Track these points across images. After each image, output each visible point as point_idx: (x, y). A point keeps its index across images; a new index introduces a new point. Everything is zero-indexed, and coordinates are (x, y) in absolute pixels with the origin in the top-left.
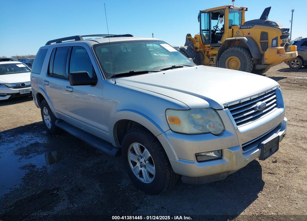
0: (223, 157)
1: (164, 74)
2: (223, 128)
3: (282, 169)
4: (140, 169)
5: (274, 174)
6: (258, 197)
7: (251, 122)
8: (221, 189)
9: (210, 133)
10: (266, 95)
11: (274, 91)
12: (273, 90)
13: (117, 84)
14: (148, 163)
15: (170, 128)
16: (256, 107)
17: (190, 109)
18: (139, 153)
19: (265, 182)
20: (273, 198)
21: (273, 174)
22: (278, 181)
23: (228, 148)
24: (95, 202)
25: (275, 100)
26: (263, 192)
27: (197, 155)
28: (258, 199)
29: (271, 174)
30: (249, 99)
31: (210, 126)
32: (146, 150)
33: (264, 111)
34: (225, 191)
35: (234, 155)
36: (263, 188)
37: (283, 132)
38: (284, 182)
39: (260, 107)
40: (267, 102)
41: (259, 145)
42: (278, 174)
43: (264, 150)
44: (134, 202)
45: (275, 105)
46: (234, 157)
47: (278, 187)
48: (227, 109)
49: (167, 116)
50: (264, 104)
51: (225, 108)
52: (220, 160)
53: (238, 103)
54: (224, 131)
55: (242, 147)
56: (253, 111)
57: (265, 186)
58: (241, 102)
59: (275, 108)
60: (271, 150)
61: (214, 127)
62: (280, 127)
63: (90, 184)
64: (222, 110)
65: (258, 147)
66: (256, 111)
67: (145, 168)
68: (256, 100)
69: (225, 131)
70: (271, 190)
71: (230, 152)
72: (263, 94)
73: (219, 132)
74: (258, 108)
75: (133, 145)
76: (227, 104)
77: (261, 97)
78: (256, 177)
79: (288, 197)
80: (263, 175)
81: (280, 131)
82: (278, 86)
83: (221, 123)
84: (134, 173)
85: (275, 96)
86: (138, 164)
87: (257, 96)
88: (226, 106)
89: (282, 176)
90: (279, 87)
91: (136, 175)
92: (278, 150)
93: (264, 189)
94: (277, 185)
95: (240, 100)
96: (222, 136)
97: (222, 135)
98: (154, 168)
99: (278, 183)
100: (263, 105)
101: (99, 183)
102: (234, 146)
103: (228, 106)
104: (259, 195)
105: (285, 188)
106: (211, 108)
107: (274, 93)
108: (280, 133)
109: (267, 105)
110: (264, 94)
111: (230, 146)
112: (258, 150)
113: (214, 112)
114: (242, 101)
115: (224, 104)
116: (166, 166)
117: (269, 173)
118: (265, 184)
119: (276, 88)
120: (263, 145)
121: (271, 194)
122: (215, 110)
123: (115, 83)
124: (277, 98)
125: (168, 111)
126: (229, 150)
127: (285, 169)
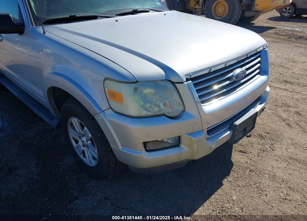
0: (182, 144)
1: (116, 21)
2: (182, 108)
3: (255, 146)
4: (83, 148)
5: (246, 153)
6: (223, 185)
7: (222, 97)
8: (182, 172)
9: (164, 115)
10: (247, 58)
11: (260, 52)
12: (258, 51)
13: (47, 34)
14: (89, 143)
15: (110, 106)
16: (233, 76)
17: (137, 82)
18: (79, 130)
19: (234, 163)
20: (239, 186)
21: (244, 152)
22: (249, 162)
23: (188, 134)
24: (24, 189)
25: (259, 65)
26: (230, 178)
27: (145, 144)
28: (222, 187)
29: (243, 152)
30: (223, 66)
31: (164, 104)
32: (85, 128)
33: (242, 81)
34: (185, 176)
35: (195, 143)
36: (230, 172)
37: (263, 105)
38: (255, 163)
39: (237, 76)
40: (247, 69)
41: (230, 126)
42: (251, 152)
43: (237, 131)
44: (73, 189)
45: (258, 71)
46: (195, 146)
47: (248, 170)
48: (191, 81)
49: (106, 89)
50: (244, 72)
51: (187, 80)
52: (176, 149)
53: (206, 72)
54: (183, 111)
55: (207, 131)
56: (228, 82)
57: (233, 169)
58: (211, 71)
59: (258, 76)
60: (245, 130)
61: (170, 107)
62: (260, 100)
63: (26, 162)
64: (182, 83)
65: (229, 129)
66: (231, 81)
67: (88, 148)
68: (233, 66)
69: (184, 113)
70: (239, 174)
71: (191, 139)
72: (243, 58)
73: (176, 114)
74: (234, 78)
75: (71, 119)
76: (191, 74)
77: (241, 62)
78: (225, 157)
79: (258, 185)
80: (233, 154)
81: (259, 104)
82: (265, 45)
83: (180, 102)
84: (78, 152)
85: (259, 59)
86: (80, 143)
87: (236, 61)
88: (189, 78)
89: (255, 156)
90: (267, 46)
91: (79, 154)
92: (253, 128)
93: (232, 173)
94: (247, 168)
95: (210, 68)
96: (180, 120)
97: (181, 118)
98: (96, 151)
99: (249, 166)
100: (242, 74)
101: (36, 161)
102: (195, 131)
103: (192, 77)
104: (225, 182)
105: (256, 172)
106: (168, 80)
107: (259, 55)
108: (258, 108)
109: (248, 72)
110: (246, 57)
111: (190, 132)
112: (229, 132)
113: (171, 86)
114: (213, 70)
115: (186, 75)
116: (109, 152)
117: (240, 151)
118: (234, 167)
119: (262, 48)
120: (235, 126)
121: (238, 181)
122: (173, 83)
123: (44, 33)
124: (262, 62)
125: (106, 81)
126: (189, 136)
127: (259, 146)
